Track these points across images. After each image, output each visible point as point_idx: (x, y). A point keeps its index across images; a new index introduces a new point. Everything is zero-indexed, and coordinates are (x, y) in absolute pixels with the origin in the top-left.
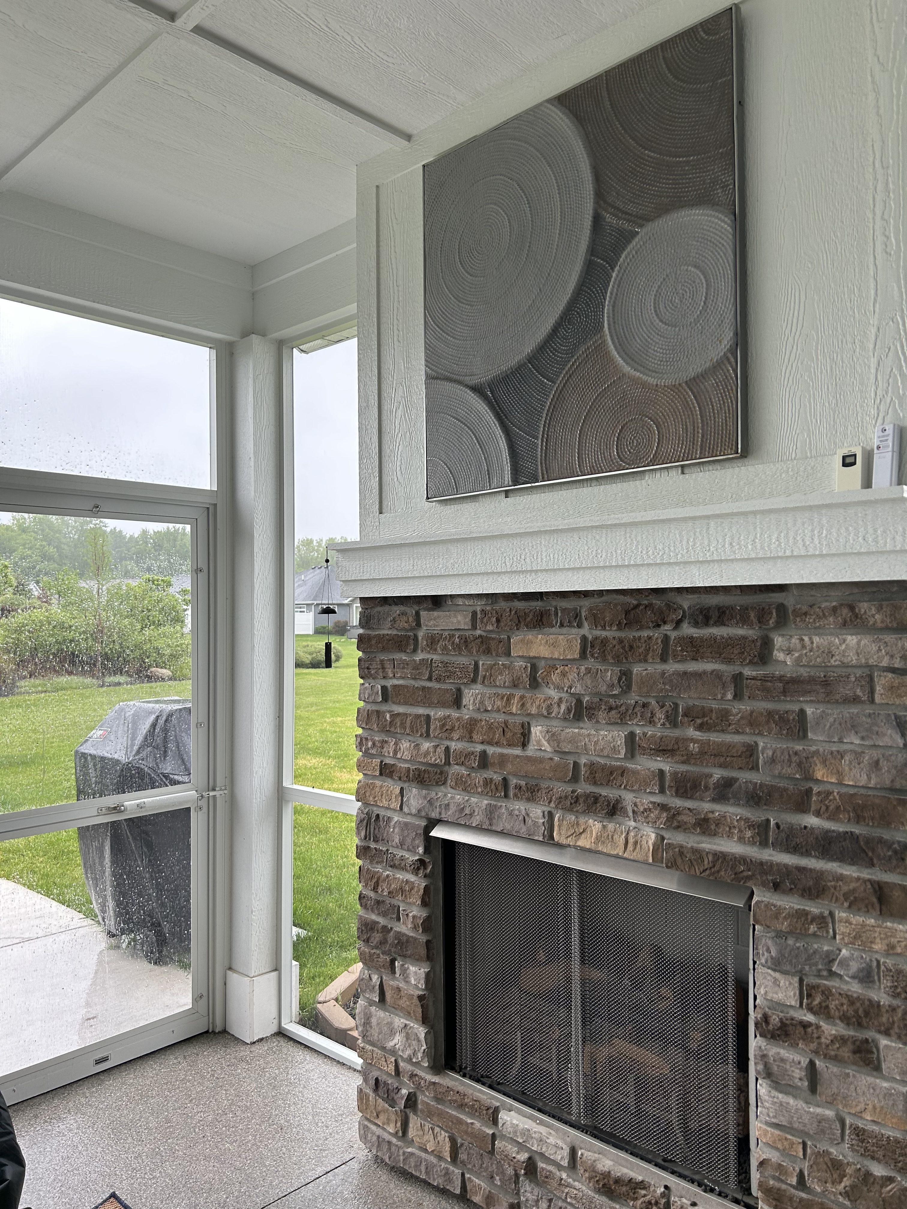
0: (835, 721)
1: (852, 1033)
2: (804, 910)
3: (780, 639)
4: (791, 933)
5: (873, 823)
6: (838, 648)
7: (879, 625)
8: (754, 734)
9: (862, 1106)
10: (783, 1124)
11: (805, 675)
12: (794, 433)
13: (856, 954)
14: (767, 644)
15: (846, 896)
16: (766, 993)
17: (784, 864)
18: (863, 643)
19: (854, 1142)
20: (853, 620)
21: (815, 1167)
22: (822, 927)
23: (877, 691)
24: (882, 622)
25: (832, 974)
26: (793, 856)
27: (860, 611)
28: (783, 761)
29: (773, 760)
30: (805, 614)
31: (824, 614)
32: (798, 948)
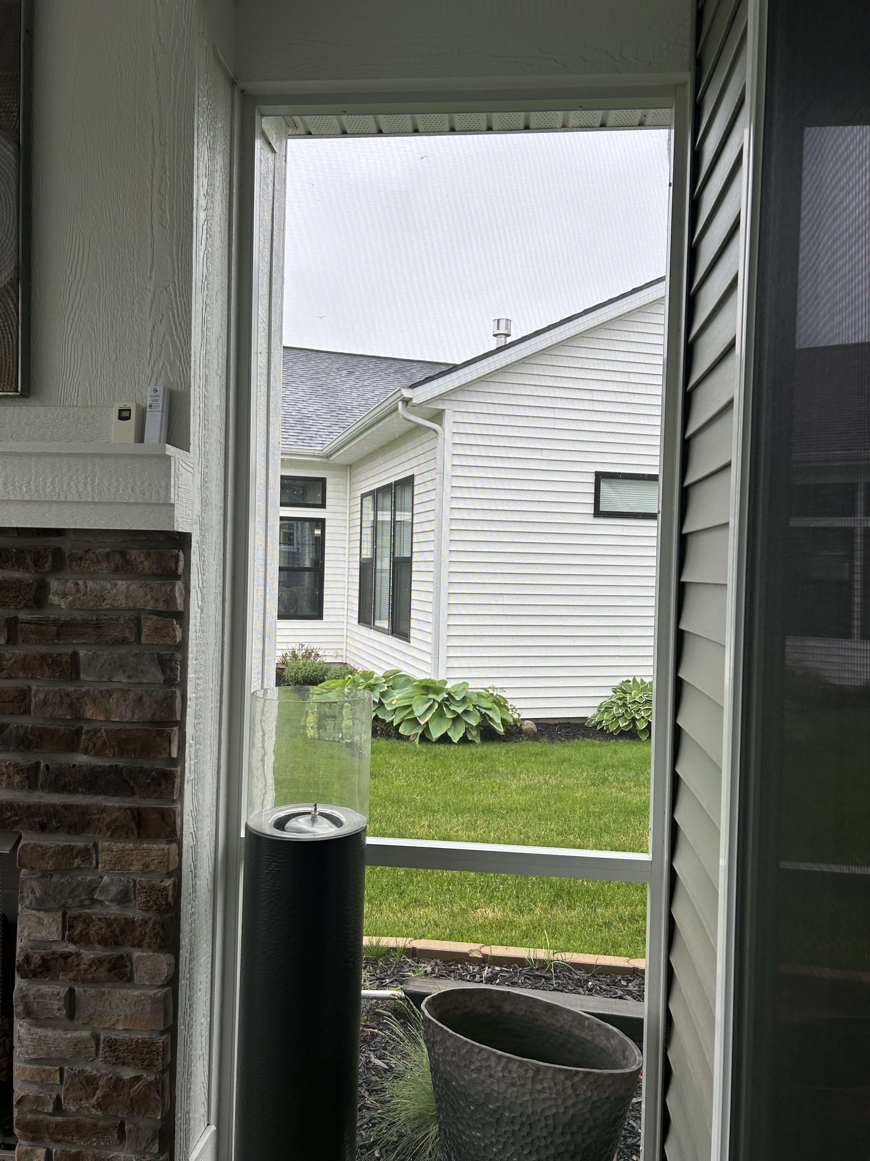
0: (105, 662)
1: (109, 953)
2: (70, 846)
3: (56, 583)
4: (56, 870)
5: (135, 755)
6: (109, 592)
7: (147, 571)
8: (27, 678)
9: (115, 1019)
10: (41, 1057)
11: (79, 618)
12: (76, 380)
13: (115, 878)
14: (42, 588)
15: (108, 826)
16: (30, 933)
17: (52, 804)
18: (131, 587)
19: (107, 1054)
20: (125, 565)
21: (71, 1089)
22: (86, 859)
23: (143, 633)
24: (149, 569)
25: (94, 902)
26: (62, 795)
27: (130, 557)
28: (55, 703)
29: (45, 703)
30: (81, 559)
31: (98, 560)
32: (62, 884)
